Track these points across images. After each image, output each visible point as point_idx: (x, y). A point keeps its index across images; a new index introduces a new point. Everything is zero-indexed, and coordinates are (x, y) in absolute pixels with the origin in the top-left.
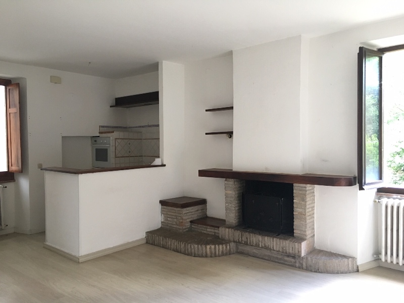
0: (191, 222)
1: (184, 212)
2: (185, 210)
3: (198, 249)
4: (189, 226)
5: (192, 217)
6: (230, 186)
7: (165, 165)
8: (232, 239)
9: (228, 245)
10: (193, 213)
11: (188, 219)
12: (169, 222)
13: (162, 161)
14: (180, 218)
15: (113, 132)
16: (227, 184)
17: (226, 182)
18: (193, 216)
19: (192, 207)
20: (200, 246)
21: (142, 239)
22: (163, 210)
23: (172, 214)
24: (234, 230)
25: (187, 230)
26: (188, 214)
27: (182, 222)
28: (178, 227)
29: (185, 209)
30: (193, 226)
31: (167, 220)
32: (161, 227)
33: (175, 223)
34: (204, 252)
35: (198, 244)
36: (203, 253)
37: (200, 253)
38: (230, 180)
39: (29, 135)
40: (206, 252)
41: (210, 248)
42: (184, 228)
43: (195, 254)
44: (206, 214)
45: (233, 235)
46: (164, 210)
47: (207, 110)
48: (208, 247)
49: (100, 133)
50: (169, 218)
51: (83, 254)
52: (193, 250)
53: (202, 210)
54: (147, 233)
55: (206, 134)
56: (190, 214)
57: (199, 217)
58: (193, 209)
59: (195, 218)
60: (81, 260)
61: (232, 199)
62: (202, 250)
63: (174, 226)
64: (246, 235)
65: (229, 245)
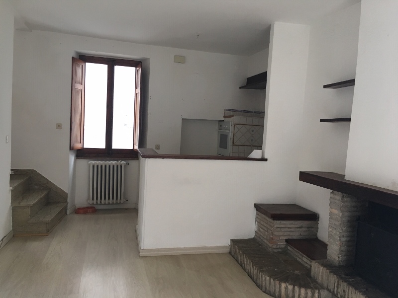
0: (287, 241)
1: (276, 226)
2: (278, 224)
3: (270, 283)
4: (283, 246)
5: (289, 235)
6: (337, 202)
7: (266, 160)
8: (325, 285)
9: (317, 291)
10: (292, 230)
11: (282, 236)
12: (261, 234)
13: (263, 154)
14: (270, 232)
15: (233, 116)
16: (333, 198)
17: (332, 195)
18: (291, 234)
19: (292, 222)
20: (272, 280)
21: (224, 247)
22: (257, 216)
23: (264, 224)
24: (330, 272)
25: (280, 250)
26: (283, 230)
27: (272, 239)
28: (268, 243)
29: (278, 222)
30: (289, 248)
31: (259, 230)
32: (254, 238)
33: (265, 237)
34: (277, 290)
35: (271, 277)
36: (275, 291)
37: (272, 290)
38: (337, 193)
39: (149, 115)
40: (280, 291)
41: (286, 288)
42: (275, 246)
43: (266, 289)
44: (316, 235)
45: (328, 279)
46: (259, 217)
47: (325, 87)
48: (283, 285)
49: (225, 117)
50: (262, 228)
51: (145, 248)
52: (264, 283)
53: (308, 228)
54: (232, 241)
55: (322, 121)
56: (287, 229)
57: (301, 237)
58: (292, 224)
59: (295, 238)
60: (141, 254)
61: (338, 223)
62: (275, 286)
63: (265, 241)
64: (344, 285)
65: (319, 293)
